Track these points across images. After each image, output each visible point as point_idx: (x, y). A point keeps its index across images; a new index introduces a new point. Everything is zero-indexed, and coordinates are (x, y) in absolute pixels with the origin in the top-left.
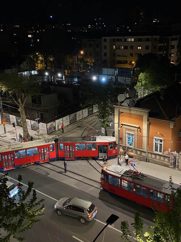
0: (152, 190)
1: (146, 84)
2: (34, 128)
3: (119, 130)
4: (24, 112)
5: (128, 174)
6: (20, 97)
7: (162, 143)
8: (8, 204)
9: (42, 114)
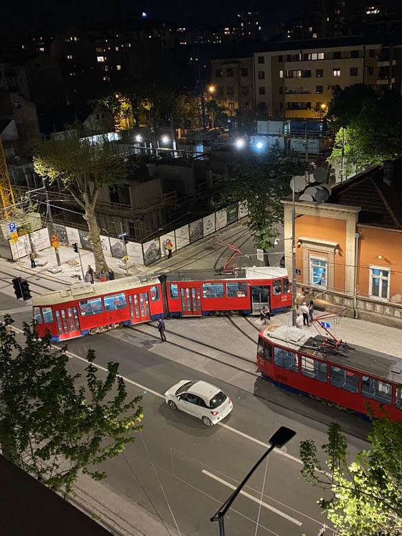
0: (366, 376)
1: (351, 153)
2: (116, 253)
3: (294, 254)
4: (95, 221)
5: (314, 345)
6: (86, 190)
7: (389, 278)
8: (70, 408)
9: (131, 225)
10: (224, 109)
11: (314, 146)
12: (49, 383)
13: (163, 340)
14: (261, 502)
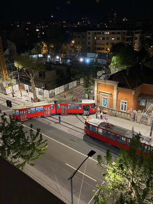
0: (118, 135)
1: (116, 64)
2: (40, 93)
3: (97, 96)
4: (34, 83)
5: (102, 125)
6: (31, 72)
7: (126, 105)
8: (24, 143)
9: (46, 84)
10: (77, 48)
11: (105, 62)
12: (17, 134)
14: (84, 174)
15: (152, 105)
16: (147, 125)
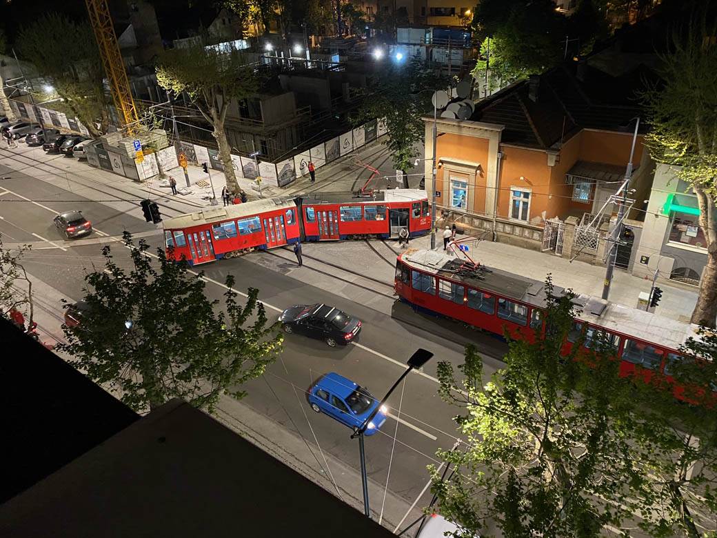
0: (503, 298)
1: (497, 65)
2: (248, 174)
3: (434, 175)
4: (225, 139)
5: (452, 269)
6: (214, 104)
7: (529, 200)
8: (209, 333)
9: (263, 143)
10: (361, 14)
11: (457, 56)
12: (186, 308)
13: (300, 264)
14: (398, 419)
15: (611, 200)
16: (594, 264)
